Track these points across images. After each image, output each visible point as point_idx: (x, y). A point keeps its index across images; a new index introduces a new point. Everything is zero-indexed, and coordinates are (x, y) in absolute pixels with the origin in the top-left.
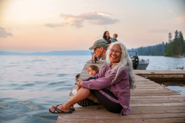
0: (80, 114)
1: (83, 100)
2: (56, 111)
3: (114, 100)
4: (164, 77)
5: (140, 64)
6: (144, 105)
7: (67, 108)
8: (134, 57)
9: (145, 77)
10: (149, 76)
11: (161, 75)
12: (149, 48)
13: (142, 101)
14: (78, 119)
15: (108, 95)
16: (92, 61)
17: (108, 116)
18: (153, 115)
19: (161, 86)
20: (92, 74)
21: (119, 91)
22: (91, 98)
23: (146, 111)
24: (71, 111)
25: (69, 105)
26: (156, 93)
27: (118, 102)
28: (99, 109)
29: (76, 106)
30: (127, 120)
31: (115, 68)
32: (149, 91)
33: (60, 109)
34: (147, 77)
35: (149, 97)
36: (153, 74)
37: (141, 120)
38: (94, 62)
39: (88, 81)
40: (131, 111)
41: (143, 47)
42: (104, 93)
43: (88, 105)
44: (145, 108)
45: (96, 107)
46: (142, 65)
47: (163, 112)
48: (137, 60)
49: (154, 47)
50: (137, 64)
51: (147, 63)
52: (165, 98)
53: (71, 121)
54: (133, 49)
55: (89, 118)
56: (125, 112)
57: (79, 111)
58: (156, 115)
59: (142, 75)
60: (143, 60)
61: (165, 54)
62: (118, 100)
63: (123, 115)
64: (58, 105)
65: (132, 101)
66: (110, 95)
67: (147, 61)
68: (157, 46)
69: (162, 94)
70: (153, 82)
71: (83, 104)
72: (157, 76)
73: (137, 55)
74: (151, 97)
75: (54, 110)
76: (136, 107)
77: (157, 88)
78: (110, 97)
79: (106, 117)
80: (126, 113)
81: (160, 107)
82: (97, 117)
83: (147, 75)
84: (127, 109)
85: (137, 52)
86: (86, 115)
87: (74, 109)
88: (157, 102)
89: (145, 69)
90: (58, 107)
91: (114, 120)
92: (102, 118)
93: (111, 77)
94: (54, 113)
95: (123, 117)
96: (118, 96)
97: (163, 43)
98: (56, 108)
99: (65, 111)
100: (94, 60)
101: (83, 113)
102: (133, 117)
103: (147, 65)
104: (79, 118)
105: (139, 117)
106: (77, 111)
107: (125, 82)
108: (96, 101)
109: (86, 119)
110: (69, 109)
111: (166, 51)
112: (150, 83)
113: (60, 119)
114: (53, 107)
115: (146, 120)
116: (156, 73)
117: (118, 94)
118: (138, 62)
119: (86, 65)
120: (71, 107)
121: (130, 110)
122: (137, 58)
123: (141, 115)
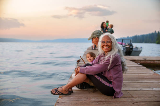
0: (77, 96)
1: (81, 84)
2: (56, 93)
3: (107, 84)
4: (155, 63)
5: (134, 51)
6: (135, 89)
7: (66, 90)
8: (128, 44)
9: (137, 63)
10: (142, 62)
11: (152, 61)
12: (143, 36)
13: (134, 85)
14: (75, 100)
15: (102, 80)
16: (92, 48)
17: (102, 98)
18: (142, 98)
19: (152, 71)
20: (90, 60)
21: (113, 76)
22: (88, 82)
23: (137, 95)
24: (70, 93)
25: (68, 88)
26: (147, 78)
27: (111, 86)
28: (94, 91)
29: (75, 88)
30: (119, 103)
31: (108, 56)
32: (140, 76)
33: (60, 91)
34: (139, 63)
35: (140, 81)
36: (145, 60)
37: (131, 103)
38: (94, 49)
39: (85, 68)
40: (123, 95)
41: (137, 35)
42: (98, 78)
43: (85, 88)
44: (136, 91)
45: (92, 90)
46: (135, 51)
47: (152, 96)
48: (131, 47)
49: (147, 35)
50: (131, 50)
51: (141, 50)
52: (155, 83)
53: (69, 103)
54: (128, 37)
55: (85, 100)
56: (118, 95)
57: (76, 93)
58: (145, 98)
59: (135, 61)
60: (136, 47)
61: (157, 42)
62: (112, 84)
63: (115, 97)
64: (59, 88)
65: (125, 85)
66: (104, 80)
67: (140, 48)
68: (150, 34)
69: (153, 79)
70: (145, 68)
71: (81, 87)
72: (149, 62)
73: (132, 43)
74: (142, 82)
75: (55, 92)
76: (128, 91)
77: (148, 74)
78: (104, 81)
79: (100, 100)
80: (118, 97)
81: (150, 91)
82: (92, 100)
83: (139, 61)
84: (120, 92)
85: (131, 40)
86: (82, 97)
87: (73, 92)
88: (147, 86)
89: (138, 55)
90: (59, 90)
91: (107, 102)
92: (97, 100)
93: (105, 63)
94: (55, 94)
95: (115, 100)
96: (112, 81)
97: (155, 31)
98: (56, 90)
99: (64, 93)
100: (94, 47)
101: (80, 95)
102: (124, 100)
103: (140, 52)
104: (77, 99)
105: (130, 100)
106: (74, 93)
107: (118, 68)
108: (92, 84)
109: (82, 101)
110: (68, 92)
111: (157, 39)
112: (142, 69)
113: (59, 100)
114: (54, 89)
115: (136, 103)
116: (148, 59)
117: (112, 79)
118: (132, 49)
119: (86, 51)
120: (70, 90)
121: (122, 93)
122: (131, 45)
123: (132, 98)
